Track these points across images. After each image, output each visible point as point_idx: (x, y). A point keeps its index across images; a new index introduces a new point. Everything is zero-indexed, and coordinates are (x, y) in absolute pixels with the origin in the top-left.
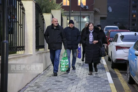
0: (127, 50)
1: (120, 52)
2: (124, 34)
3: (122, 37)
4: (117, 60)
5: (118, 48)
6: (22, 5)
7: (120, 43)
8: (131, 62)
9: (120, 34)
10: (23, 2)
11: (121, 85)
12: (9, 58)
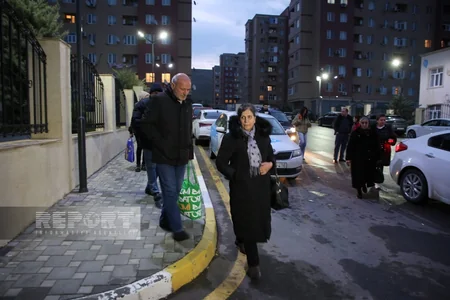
0: (209, 127)
1: (203, 129)
2: (206, 111)
3: (205, 114)
4: (201, 137)
5: (201, 125)
6: (100, 80)
7: (203, 120)
8: (213, 138)
9: (203, 112)
10: (101, 77)
11: (203, 161)
12: (87, 134)
